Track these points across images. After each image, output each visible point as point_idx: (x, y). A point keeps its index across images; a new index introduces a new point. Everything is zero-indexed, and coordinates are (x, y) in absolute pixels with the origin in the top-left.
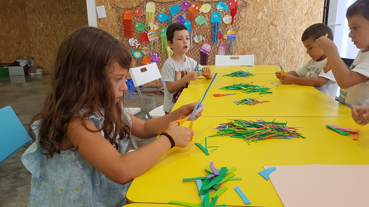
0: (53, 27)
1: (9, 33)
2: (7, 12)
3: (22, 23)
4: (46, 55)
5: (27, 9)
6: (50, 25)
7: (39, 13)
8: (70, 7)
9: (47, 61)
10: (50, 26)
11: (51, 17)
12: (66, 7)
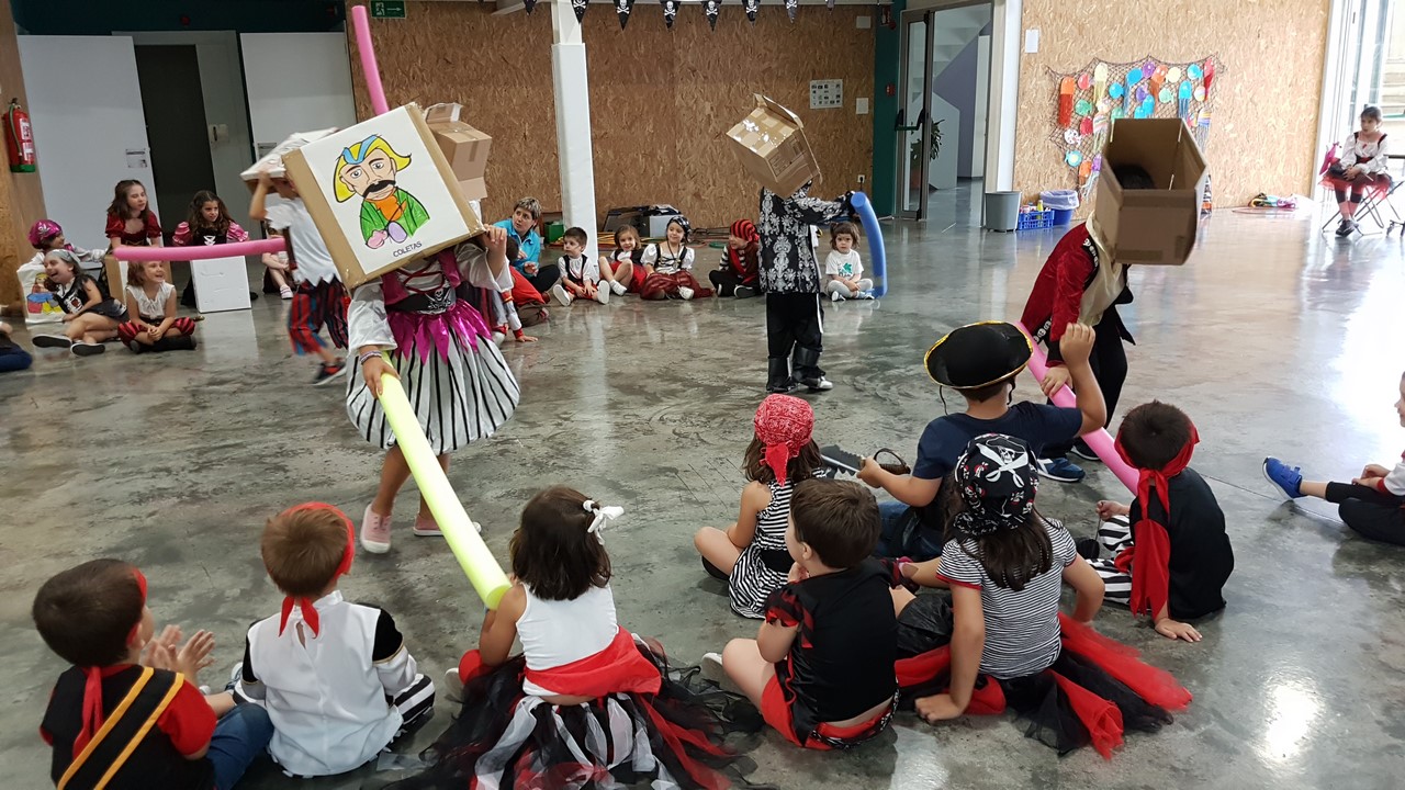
0: (734, 112)
1: (630, 128)
2: (630, 74)
3: (663, 105)
4: (711, 183)
5: (677, 70)
6: (727, 107)
7: (705, 78)
8: (774, 66)
9: (712, 198)
10: (725, 112)
11: (730, 89)
12: (766, 65)
